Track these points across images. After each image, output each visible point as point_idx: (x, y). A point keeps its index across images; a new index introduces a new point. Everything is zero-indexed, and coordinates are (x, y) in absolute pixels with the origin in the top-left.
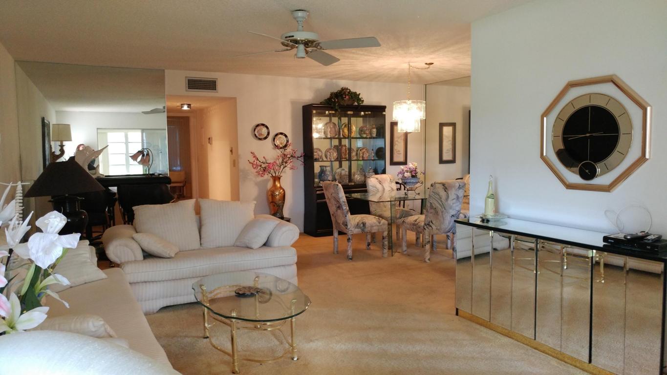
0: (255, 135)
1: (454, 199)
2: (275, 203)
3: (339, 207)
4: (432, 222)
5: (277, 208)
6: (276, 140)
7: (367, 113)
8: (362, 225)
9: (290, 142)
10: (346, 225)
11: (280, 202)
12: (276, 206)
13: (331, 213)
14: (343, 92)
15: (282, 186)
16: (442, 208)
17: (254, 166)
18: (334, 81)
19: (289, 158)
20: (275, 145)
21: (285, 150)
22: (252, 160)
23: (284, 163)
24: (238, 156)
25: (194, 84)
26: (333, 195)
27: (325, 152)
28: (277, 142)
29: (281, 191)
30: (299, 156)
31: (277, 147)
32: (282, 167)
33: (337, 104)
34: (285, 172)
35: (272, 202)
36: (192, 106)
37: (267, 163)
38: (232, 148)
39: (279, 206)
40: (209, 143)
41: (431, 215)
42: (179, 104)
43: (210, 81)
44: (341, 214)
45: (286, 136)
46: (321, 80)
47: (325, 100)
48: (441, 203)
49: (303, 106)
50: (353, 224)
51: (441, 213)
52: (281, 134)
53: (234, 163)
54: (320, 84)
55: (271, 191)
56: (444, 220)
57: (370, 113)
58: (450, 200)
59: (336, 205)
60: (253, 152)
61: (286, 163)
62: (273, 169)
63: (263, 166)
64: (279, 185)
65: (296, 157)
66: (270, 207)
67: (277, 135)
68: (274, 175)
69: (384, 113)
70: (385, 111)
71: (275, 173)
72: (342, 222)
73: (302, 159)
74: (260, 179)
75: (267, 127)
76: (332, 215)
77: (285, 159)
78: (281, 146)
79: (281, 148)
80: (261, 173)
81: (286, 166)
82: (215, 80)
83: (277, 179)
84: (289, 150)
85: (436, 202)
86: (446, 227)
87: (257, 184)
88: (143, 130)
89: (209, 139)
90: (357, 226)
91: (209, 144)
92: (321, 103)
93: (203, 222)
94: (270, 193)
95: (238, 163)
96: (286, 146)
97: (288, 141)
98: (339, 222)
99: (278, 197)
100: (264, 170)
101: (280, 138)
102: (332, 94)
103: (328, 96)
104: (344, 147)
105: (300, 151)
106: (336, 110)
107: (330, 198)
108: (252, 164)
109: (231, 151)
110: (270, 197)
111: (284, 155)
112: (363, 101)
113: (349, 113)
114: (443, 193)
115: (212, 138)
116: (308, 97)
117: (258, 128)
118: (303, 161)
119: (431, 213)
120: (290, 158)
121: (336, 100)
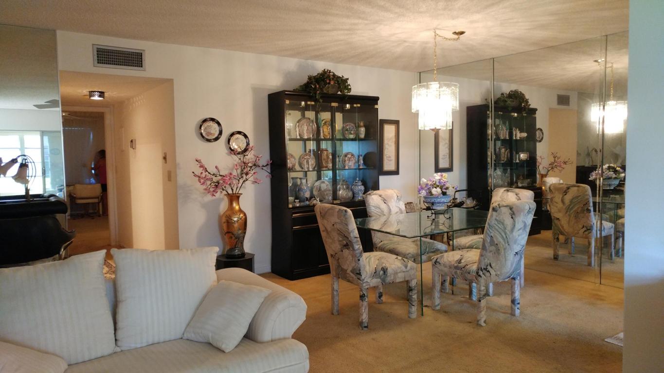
0: (201, 134)
1: (520, 229)
2: (233, 234)
3: (348, 245)
4: (490, 266)
5: (236, 241)
6: (231, 141)
7: (355, 105)
8: (382, 272)
9: (251, 144)
10: (360, 274)
11: (240, 231)
12: (234, 238)
13: (329, 252)
14: (326, 75)
15: (243, 209)
16: (505, 243)
17: (202, 181)
18: (310, 61)
19: (251, 167)
20: (230, 148)
21: (245, 156)
22: (198, 171)
23: (244, 173)
24: (175, 165)
25: (106, 56)
26: (338, 226)
27: (300, 159)
28: (234, 146)
29: (242, 215)
30: (265, 165)
31: (232, 151)
32: (241, 181)
33: (318, 92)
34: (245, 188)
35: (228, 232)
36: (106, 95)
37: (220, 175)
38: (165, 154)
39: (238, 238)
40: (132, 147)
41: (490, 254)
42: (85, 91)
43: (133, 54)
44: (350, 257)
45: (246, 136)
46: (292, 59)
47: (301, 86)
48: (505, 237)
49: (269, 95)
50: (368, 272)
51: (503, 252)
52: (239, 133)
53: (170, 176)
54: (292, 64)
55: (227, 217)
56: (506, 260)
57: (359, 105)
58: (516, 229)
59: (339, 241)
60: (199, 159)
61: (247, 174)
62: (230, 184)
63: (215, 179)
64: (237, 208)
65: (261, 165)
66: (223, 239)
67: (232, 135)
68: (230, 192)
69: (376, 107)
70: (377, 104)
71: (232, 190)
72: (350, 269)
73: (268, 169)
74: (209, 198)
75: (219, 124)
76: (332, 255)
77: (244, 170)
78: (239, 150)
79: (239, 153)
80: (212, 190)
81: (247, 180)
82: (141, 52)
83: (234, 198)
84: (250, 156)
85: (499, 237)
86: (508, 270)
87: (204, 206)
88: (43, 133)
89: (132, 141)
90: (375, 274)
91: (132, 149)
92: (294, 91)
93: (122, 296)
94: (224, 220)
95: (176, 176)
96: (246, 150)
97: (248, 144)
98: (345, 267)
99: (236, 225)
100: (216, 186)
101: (237, 138)
102: (310, 78)
103: (305, 80)
104: (325, 152)
105: (265, 157)
106: (316, 101)
107: (329, 229)
108: (199, 177)
109: (165, 158)
110: (225, 226)
111: (244, 163)
112: (350, 89)
113: (334, 104)
114: (508, 221)
115: (135, 140)
116: (275, 82)
117: (206, 125)
118: (269, 171)
119: (491, 251)
120: (253, 168)
121: (318, 86)
